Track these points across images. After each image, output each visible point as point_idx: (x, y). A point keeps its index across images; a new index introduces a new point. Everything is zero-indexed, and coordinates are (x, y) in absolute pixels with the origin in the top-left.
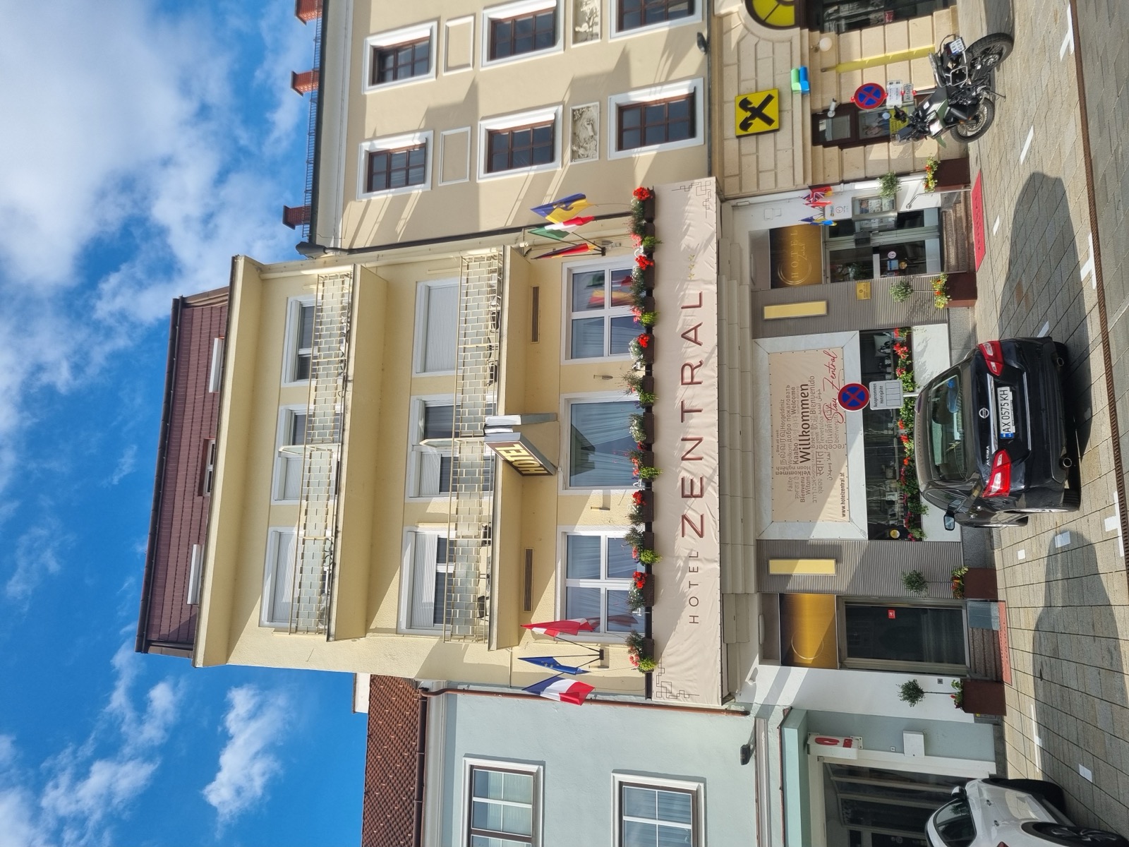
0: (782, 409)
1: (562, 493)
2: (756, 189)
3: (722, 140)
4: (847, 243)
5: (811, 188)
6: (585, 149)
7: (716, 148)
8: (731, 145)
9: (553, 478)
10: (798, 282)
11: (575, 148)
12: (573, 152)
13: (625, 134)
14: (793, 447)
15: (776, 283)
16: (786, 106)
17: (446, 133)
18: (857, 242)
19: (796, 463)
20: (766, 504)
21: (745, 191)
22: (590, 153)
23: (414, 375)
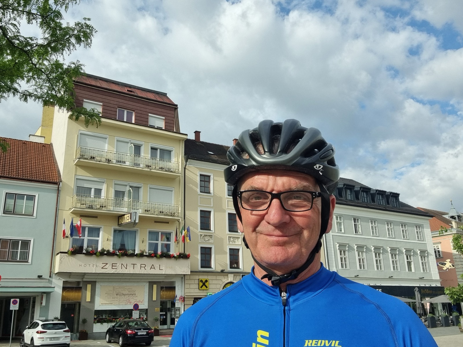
0: (130, 289)
1: (113, 227)
2: (186, 283)
3: (199, 275)
4: (169, 306)
5: (184, 297)
6: (202, 238)
7: (197, 274)
8: (197, 277)
9: (117, 225)
10: (161, 293)
11: (203, 235)
12: (202, 235)
13: (204, 249)
14: (120, 291)
15: (162, 288)
16: (205, 292)
17: (212, 199)
18: (169, 308)
19: (116, 292)
20: (106, 284)
21: (186, 281)
22: (201, 240)
23: (149, 185)
